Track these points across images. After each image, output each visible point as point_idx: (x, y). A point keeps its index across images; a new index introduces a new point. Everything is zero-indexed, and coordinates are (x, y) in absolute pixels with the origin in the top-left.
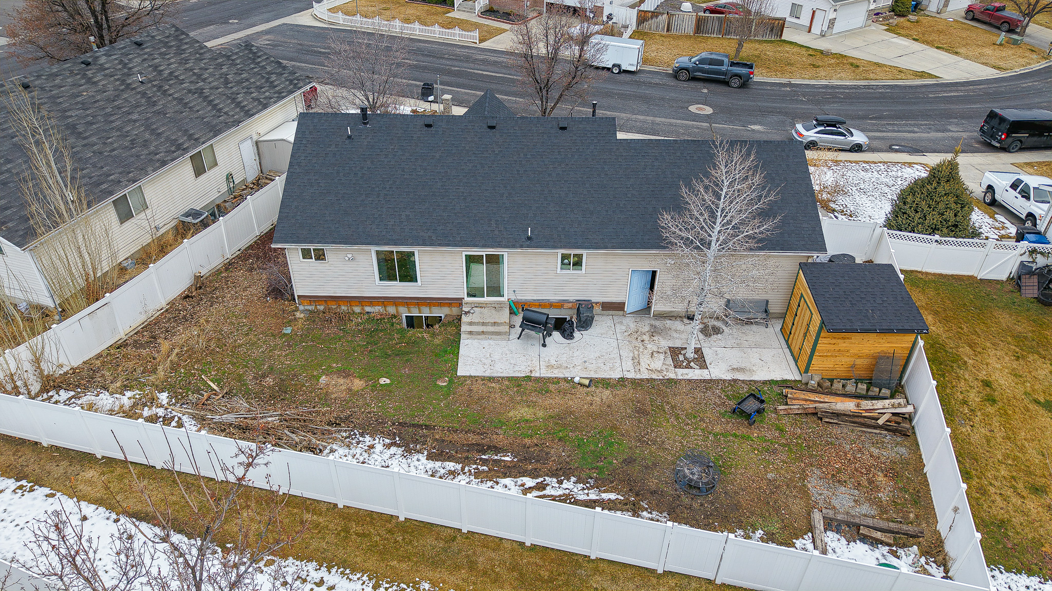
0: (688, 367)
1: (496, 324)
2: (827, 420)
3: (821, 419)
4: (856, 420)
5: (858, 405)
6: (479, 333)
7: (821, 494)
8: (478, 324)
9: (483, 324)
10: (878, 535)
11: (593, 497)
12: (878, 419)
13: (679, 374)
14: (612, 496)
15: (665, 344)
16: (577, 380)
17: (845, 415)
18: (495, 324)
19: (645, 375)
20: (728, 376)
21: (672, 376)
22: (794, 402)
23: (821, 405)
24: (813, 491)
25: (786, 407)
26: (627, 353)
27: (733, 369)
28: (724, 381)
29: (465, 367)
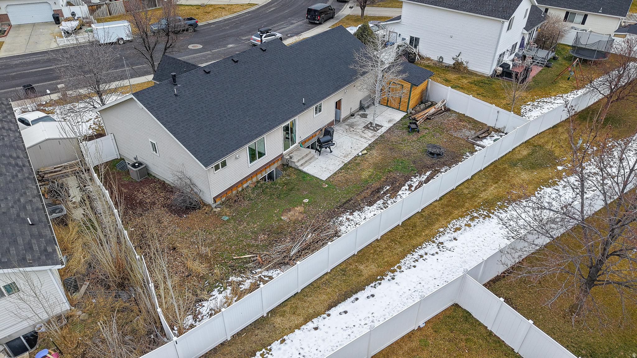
0: (378, 129)
1: (307, 155)
2: (432, 118)
3: (430, 119)
4: (438, 113)
5: (435, 108)
6: (304, 163)
7: (462, 135)
8: (301, 159)
10: (484, 135)
11: (425, 177)
12: (442, 109)
13: (380, 133)
14: (428, 173)
15: (361, 127)
16: (360, 154)
17: (435, 113)
19: (373, 140)
20: (391, 125)
21: (379, 135)
22: (419, 119)
23: (427, 114)
24: (459, 136)
25: (419, 121)
26: (358, 137)
27: (388, 122)
28: (392, 126)
29: (321, 176)
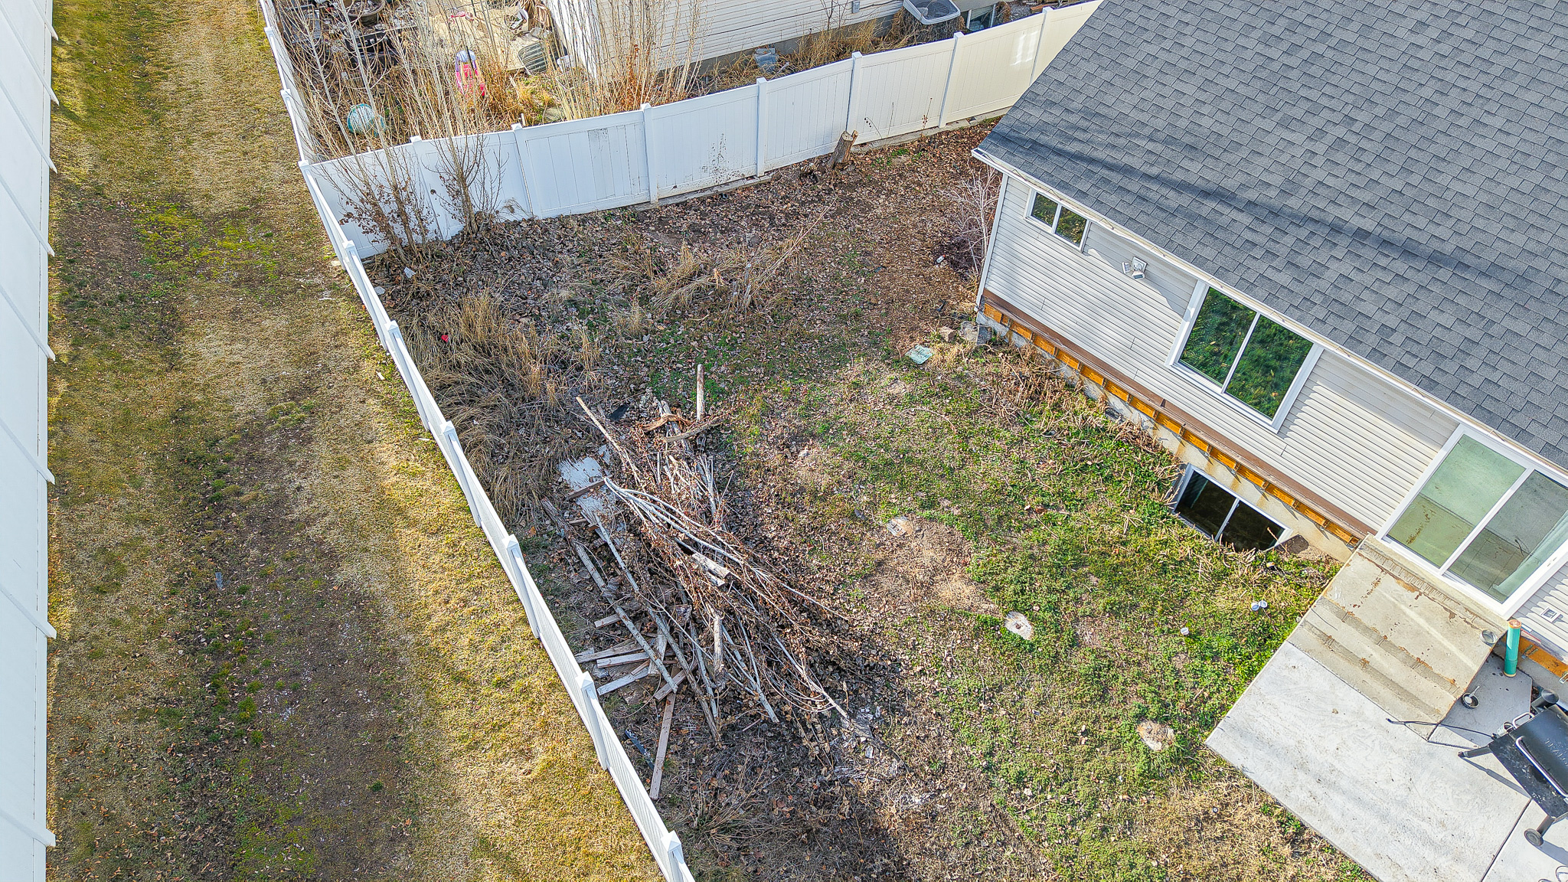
1: (1422, 670)
6: (1349, 655)
9: (1383, 641)
18: (1418, 664)
29: (1243, 733)
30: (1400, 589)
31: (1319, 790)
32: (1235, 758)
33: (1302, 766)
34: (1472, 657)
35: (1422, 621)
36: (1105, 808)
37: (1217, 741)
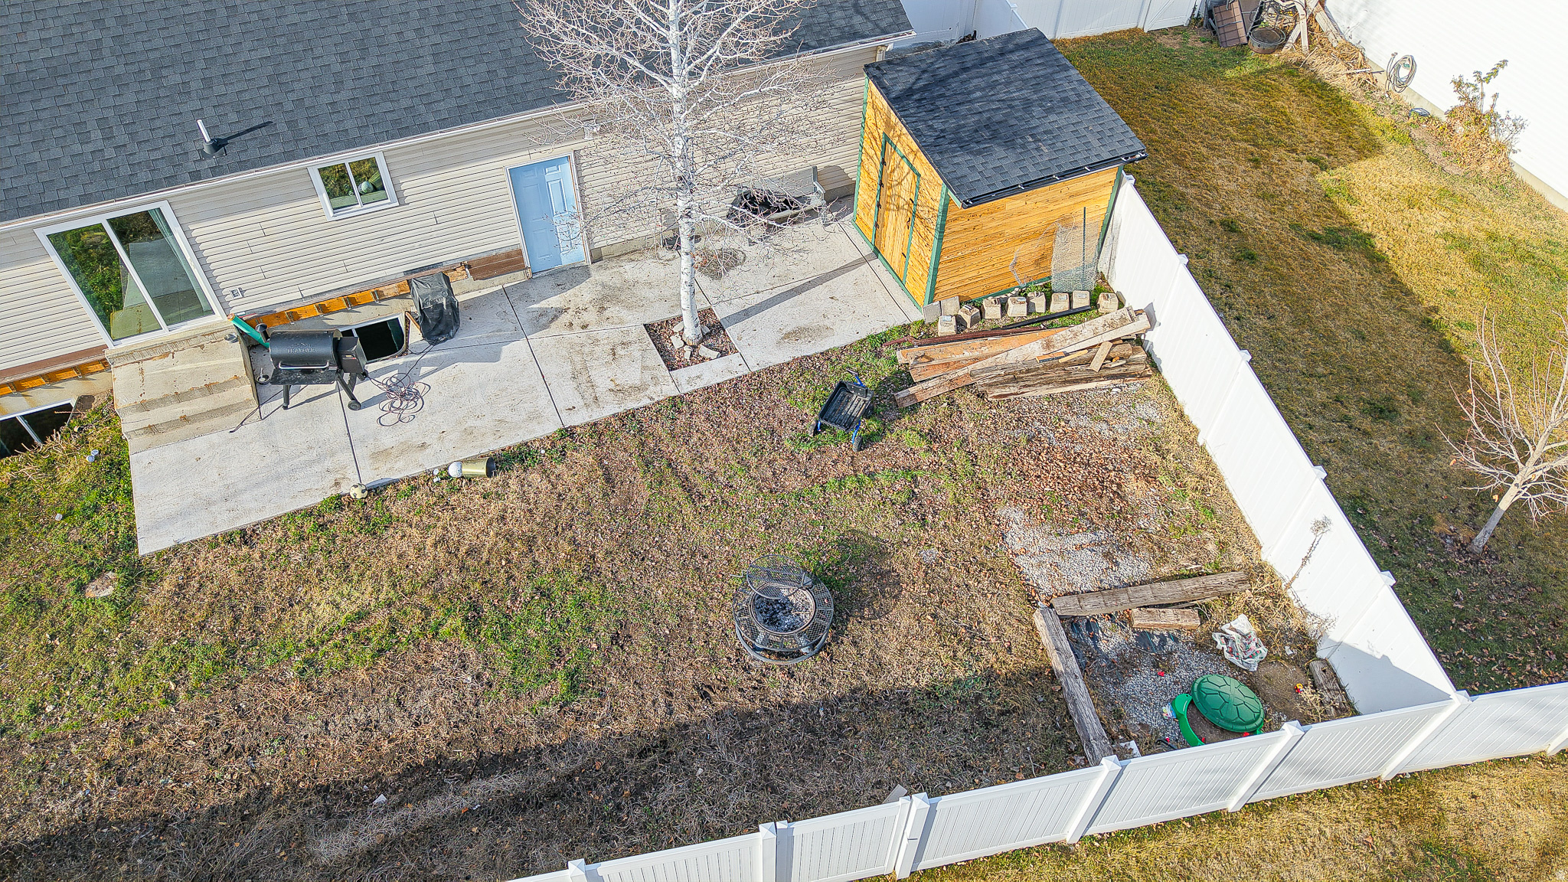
0: (697, 359)
1: (214, 389)
2: (998, 392)
3: (982, 394)
4: (1051, 374)
5: (1048, 345)
6: (172, 424)
7: (1039, 566)
8: (163, 401)
9: (179, 397)
10: (1170, 617)
12: (1088, 361)
13: (683, 381)
15: (634, 320)
16: (455, 469)
17: (1027, 371)
18: (209, 389)
19: (610, 408)
20: (779, 356)
21: (668, 392)
22: (927, 374)
23: (981, 365)
25: (914, 389)
26: (557, 367)
27: (787, 336)
28: (777, 367)
29: (157, 525)
30: (159, 362)
31: (231, 504)
32: (165, 543)
33: (209, 503)
34: (235, 355)
35: (188, 366)
36: (113, 655)
37: (147, 546)
